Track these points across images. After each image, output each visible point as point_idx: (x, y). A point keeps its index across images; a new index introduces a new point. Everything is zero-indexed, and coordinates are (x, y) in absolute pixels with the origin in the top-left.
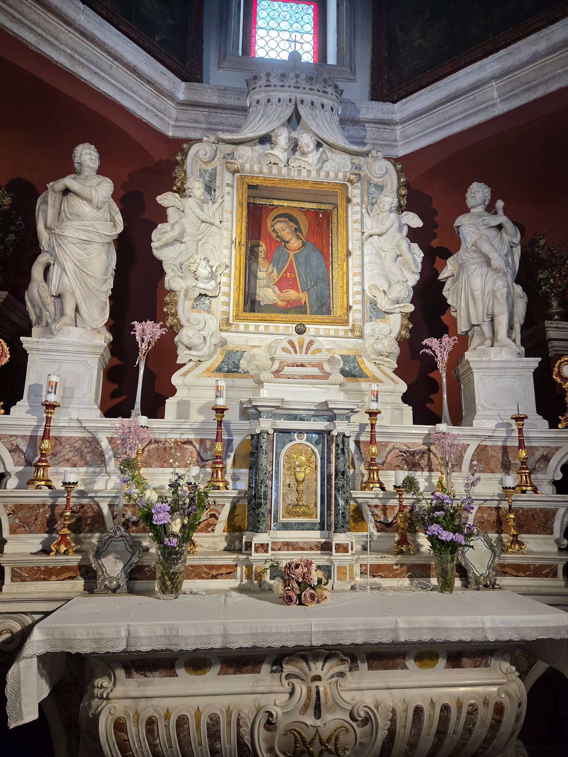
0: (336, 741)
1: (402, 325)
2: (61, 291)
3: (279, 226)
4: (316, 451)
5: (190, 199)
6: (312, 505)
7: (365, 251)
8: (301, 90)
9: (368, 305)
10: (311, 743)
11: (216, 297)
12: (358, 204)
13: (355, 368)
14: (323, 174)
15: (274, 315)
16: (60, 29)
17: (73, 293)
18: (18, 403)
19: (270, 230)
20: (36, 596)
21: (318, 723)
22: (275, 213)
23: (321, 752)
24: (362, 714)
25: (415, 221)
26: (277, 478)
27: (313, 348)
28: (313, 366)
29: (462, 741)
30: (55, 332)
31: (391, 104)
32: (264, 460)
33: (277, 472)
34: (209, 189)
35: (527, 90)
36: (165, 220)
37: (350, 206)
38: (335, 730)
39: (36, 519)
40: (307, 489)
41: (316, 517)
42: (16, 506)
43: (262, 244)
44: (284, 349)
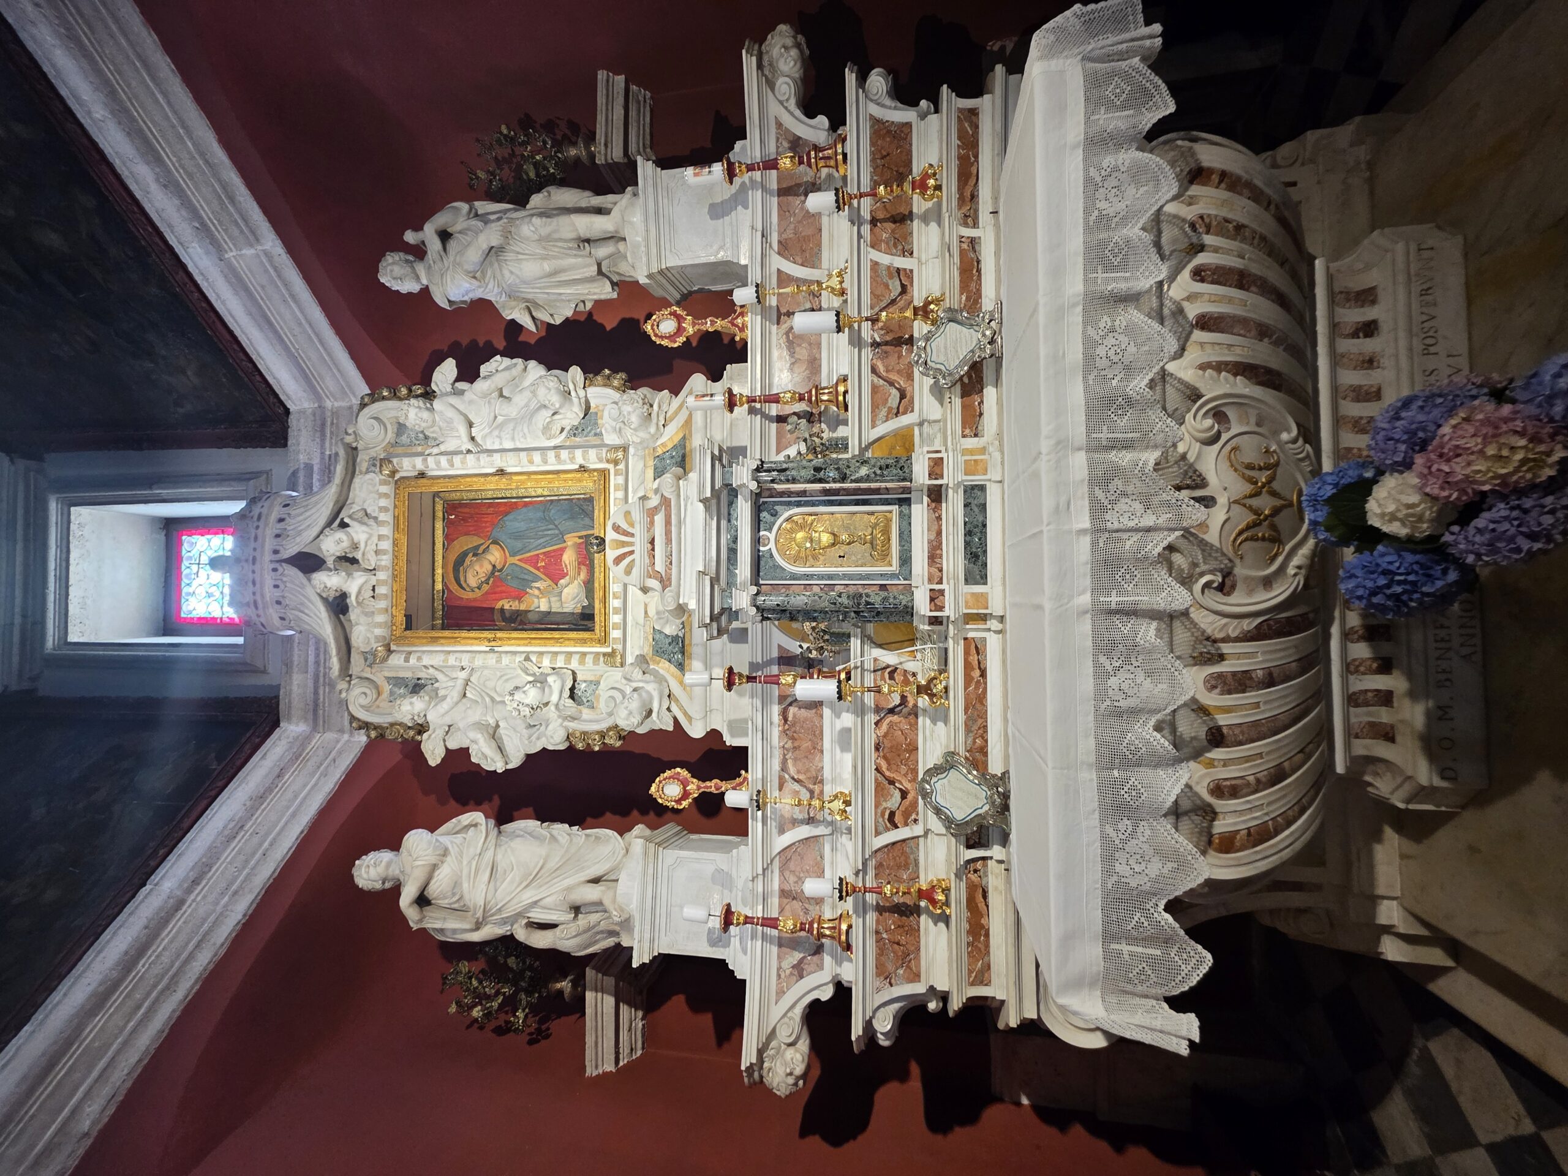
0: (1253, 468)
1: (605, 385)
2: (566, 907)
3: (473, 581)
4: (786, 515)
5: (429, 718)
6: (873, 519)
7: (496, 447)
8: (257, 554)
9: (577, 439)
10: (1257, 512)
11: (574, 673)
12: (425, 460)
13: (672, 457)
14: (382, 517)
15: (596, 585)
16: (190, 915)
17: (569, 889)
18: (731, 967)
19: (478, 594)
20: (1012, 950)
21: (1222, 500)
22: (454, 587)
23: (1274, 494)
24: (1209, 422)
25: (446, 372)
26: (830, 577)
27: (624, 526)
28: (652, 523)
29: (1256, 241)
30: (625, 916)
31: (291, 417)
32: (799, 600)
33: (821, 577)
34: (417, 687)
35: (232, 200)
36: (464, 752)
37: (430, 473)
38: (1236, 470)
39: (898, 944)
40: (846, 528)
41: (891, 512)
42: (878, 975)
43: (499, 605)
44: (628, 571)
